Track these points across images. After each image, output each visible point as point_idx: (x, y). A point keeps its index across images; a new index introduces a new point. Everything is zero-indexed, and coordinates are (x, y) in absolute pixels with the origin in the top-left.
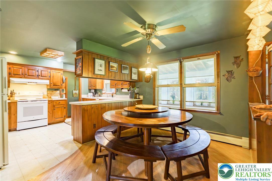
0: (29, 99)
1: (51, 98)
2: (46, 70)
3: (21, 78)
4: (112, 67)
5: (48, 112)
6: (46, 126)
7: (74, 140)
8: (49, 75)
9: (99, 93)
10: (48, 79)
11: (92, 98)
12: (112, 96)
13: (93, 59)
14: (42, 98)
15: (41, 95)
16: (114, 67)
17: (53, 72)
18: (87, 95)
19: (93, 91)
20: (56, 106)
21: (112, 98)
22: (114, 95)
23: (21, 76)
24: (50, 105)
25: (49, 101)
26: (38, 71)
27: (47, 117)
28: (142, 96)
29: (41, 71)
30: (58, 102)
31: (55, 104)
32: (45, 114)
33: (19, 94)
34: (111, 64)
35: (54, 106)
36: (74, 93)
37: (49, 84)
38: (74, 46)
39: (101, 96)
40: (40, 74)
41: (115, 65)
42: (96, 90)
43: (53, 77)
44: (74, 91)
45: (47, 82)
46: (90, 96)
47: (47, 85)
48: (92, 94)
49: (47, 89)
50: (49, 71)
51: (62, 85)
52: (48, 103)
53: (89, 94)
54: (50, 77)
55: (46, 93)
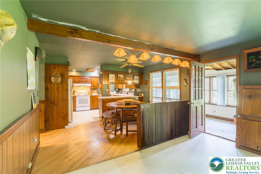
0: (81, 95)
1: (92, 94)
2: (89, 78)
3: (78, 83)
4: (119, 77)
5: (90, 102)
6: (89, 110)
7: (100, 117)
8: (91, 81)
9: (121, 91)
10: (90, 83)
11: (115, 94)
12: (128, 94)
13: (108, 74)
14: (87, 94)
15: (87, 92)
16: (121, 77)
17: (93, 79)
18: (113, 93)
19: (117, 90)
20: (94, 99)
21: (127, 95)
22: (128, 93)
23: (77, 82)
24: (91, 98)
25: (90, 96)
26: (85, 79)
27: (90, 105)
28: (143, 94)
29: (87, 79)
30: (95, 97)
31: (94, 98)
32: (89, 104)
33: (77, 92)
34: (119, 75)
35: (93, 99)
36: (107, 91)
37: (91, 86)
38: (99, 67)
39: (122, 93)
40: (86, 81)
41: (122, 76)
42: (119, 89)
43: (93, 82)
44: (106, 89)
45: (90, 85)
46: (115, 93)
47: (90, 87)
48: (116, 92)
49: (90, 89)
50: (91, 78)
51: (98, 86)
52: (90, 97)
53: (114, 92)
54: (91, 82)
55: (90, 92)
